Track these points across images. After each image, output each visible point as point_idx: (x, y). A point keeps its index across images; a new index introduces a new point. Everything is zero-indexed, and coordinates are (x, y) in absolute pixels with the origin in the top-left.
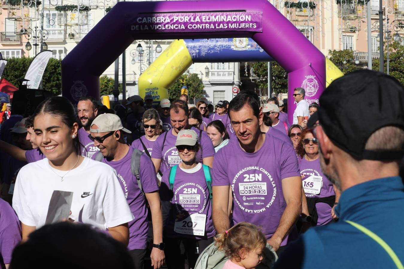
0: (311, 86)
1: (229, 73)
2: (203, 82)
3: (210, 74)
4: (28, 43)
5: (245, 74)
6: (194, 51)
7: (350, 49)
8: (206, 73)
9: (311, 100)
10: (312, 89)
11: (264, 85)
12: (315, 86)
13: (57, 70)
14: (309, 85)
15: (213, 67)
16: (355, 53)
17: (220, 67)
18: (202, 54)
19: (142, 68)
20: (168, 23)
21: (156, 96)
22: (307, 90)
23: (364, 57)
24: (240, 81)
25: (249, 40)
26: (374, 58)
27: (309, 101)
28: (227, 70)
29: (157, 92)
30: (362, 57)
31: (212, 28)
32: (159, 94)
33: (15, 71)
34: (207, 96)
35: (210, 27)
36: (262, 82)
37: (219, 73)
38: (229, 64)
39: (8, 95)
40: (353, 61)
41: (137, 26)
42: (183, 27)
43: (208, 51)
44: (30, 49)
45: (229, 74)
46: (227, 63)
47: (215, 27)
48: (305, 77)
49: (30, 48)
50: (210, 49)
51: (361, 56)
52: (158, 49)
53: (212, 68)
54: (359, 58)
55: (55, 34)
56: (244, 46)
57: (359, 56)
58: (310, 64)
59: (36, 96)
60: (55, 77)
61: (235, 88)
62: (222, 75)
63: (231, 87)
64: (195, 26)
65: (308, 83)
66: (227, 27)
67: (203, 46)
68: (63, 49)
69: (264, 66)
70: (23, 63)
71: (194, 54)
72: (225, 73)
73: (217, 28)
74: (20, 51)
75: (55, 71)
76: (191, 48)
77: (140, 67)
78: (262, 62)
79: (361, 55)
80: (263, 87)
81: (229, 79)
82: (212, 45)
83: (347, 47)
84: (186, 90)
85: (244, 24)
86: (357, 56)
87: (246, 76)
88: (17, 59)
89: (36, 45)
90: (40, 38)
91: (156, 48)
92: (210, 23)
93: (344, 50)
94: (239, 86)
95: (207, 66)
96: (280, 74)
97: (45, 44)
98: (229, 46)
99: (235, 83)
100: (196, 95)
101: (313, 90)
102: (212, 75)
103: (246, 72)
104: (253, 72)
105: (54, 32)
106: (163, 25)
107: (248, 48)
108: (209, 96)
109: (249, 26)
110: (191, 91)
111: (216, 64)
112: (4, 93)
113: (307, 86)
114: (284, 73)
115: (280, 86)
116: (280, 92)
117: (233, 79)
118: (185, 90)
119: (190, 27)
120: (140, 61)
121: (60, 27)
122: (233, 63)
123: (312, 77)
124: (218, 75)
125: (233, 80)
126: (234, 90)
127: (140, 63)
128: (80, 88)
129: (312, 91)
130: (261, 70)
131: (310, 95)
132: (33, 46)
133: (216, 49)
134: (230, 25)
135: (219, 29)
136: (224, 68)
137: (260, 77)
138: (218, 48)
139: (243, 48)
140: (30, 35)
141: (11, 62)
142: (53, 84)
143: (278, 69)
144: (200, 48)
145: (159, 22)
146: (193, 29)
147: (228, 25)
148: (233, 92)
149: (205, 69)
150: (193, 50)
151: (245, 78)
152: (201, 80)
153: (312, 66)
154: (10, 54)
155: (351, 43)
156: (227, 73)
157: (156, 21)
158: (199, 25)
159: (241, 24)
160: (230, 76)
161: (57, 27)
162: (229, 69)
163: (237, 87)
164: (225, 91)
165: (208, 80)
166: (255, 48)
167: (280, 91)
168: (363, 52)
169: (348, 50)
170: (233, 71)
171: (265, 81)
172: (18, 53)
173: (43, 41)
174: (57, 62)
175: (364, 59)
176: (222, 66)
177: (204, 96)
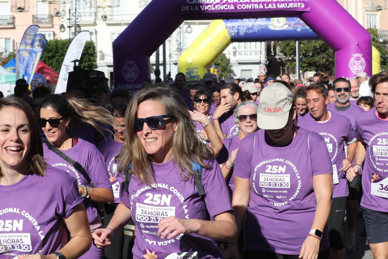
0: (358, 64)
2: (231, 62)
3: (237, 53)
4: (62, 25)
5: (271, 53)
6: (232, 31)
7: (374, 27)
12: (363, 64)
13: (89, 51)
15: (240, 46)
16: (379, 31)
17: (246, 47)
20: (218, 4)
21: (196, 76)
24: (267, 60)
25: (286, 19)
29: (197, 72)
30: (386, 35)
31: (261, 9)
33: (48, 52)
34: (235, 75)
35: (258, 7)
36: (289, 60)
37: (246, 52)
40: (377, 40)
41: (187, 7)
42: (232, 7)
43: (247, 31)
44: (64, 31)
45: (256, 54)
46: (254, 43)
47: (264, 7)
48: (353, 55)
50: (248, 29)
51: (384, 35)
53: (239, 48)
54: (382, 36)
55: (85, 16)
56: (282, 26)
57: (383, 35)
58: (357, 43)
59: (91, 76)
60: (86, 58)
61: (262, 67)
62: (249, 54)
63: (258, 66)
64: (244, 7)
66: (275, 7)
67: (241, 26)
68: (94, 31)
69: (290, 45)
70: (56, 45)
71: (233, 34)
72: (252, 52)
73: (266, 8)
74: (52, 33)
75: (87, 53)
76: (230, 28)
77: (169, 47)
78: (289, 42)
79: (385, 33)
83: (370, 26)
85: (292, 4)
86: (380, 34)
87: (272, 55)
88: (50, 41)
89: (70, 27)
90: (74, 20)
91: (187, 28)
92: (259, 3)
93: (368, 28)
94: (266, 65)
97: (79, 26)
98: (267, 25)
99: (262, 62)
103: (272, 52)
104: (280, 51)
105: (84, 14)
106: (213, 6)
107: (286, 28)
109: (297, 6)
112: (40, 74)
113: (354, 64)
116: (307, 70)
117: (259, 58)
118: (214, 70)
119: (240, 7)
120: (169, 42)
121: (91, 9)
124: (246, 54)
126: (260, 69)
127: (169, 44)
128: (132, 68)
130: (288, 49)
132: (66, 28)
133: (254, 29)
134: (278, 4)
135: (268, 9)
136: (250, 48)
138: (257, 27)
139: (281, 27)
140: (64, 17)
142: (85, 64)
143: (305, 48)
144: (238, 28)
145: (209, 3)
146: (242, 9)
147: (276, 5)
149: (233, 48)
150: (233, 30)
151: (271, 57)
152: (229, 59)
153: (359, 45)
155: (375, 22)
156: (254, 53)
157: (206, 1)
158: (248, 5)
159: (289, 4)
161: (88, 10)
162: (256, 48)
163: (264, 66)
169: (373, 28)
170: (260, 50)
172: (49, 35)
173: (77, 23)
177: (232, 75)
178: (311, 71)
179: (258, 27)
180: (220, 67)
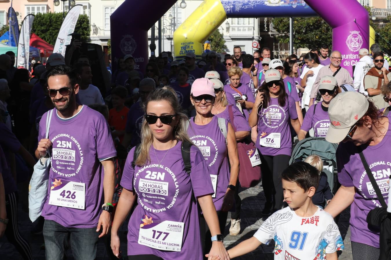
0: (356, 41)
1: (249, 28)
2: (224, 37)
5: (265, 29)
6: (228, 7)
7: (367, 5)
8: (227, 28)
9: (356, 55)
10: (356, 44)
11: (284, 40)
12: (360, 41)
13: (83, 25)
14: (353, 40)
15: (233, 22)
16: (371, 9)
17: (240, 23)
18: (236, 10)
19: (164, 23)
21: (192, 50)
22: (352, 45)
23: (380, 13)
24: (260, 36)
26: (390, 15)
27: (353, 56)
28: (247, 25)
30: (378, 13)
32: (194, 48)
33: (42, 26)
34: (228, 50)
36: (282, 37)
37: (240, 28)
38: (249, 19)
39: (38, 49)
40: (370, 18)
43: (242, 7)
44: (58, 5)
45: (249, 30)
46: (247, 19)
48: (350, 32)
49: (58, 3)
51: (377, 13)
52: (183, 5)
53: (232, 24)
54: (375, 14)
56: (277, 2)
57: (375, 13)
58: (354, 20)
61: (255, 43)
62: (242, 30)
63: (251, 42)
65: (352, 38)
68: (87, 5)
69: (284, 22)
70: (50, 19)
72: (245, 28)
74: (46, 6)
75: (81, 26)
76: (225, 3)
79: (377, 11)
80: (284, 42)
81: (249, 34)
82: (246, 1)
83: (364, 4)
84: (209, 44)
88: (44, 14)
91: (181, 3)
95: (227, 22)
96: (299, 30)
99: (255, 38)
100: (217, 49)
101: (358, 45)
102: (232, 30)
104: (273, 27)
108: (230, 50)
110: (213, 46)
111: (236, 19)
113: (351, 41)
114: (303, 29)
115: (300, 41)
116: (300, 47)
122: (253, 18)
123: (357, 32)
124: (239, 30)
125: (253, 35)
126: (253, 45)
128: (129, 42)
129: (356, 46)
130: (281, 25)
131: (355, 50)
136: (244, 24)
137: (280, 33)
139: (277, 3)
141: (38, 17)
143: (298, 24)
144: (234, 4)
148: (253, 46)
149: (226, 24)
150: (228, 5)
153: (356, 22)
154: (36, 9)
156: (247, 28)
160: (250, 31)
162: (249, 24)
164: (245, 46)
165: (228, 34)
166: (288, 3)
167: (299, 45)
168: (380, 9)
169: (366, 6)
170: (253, 26)
171: (285, 36)
172: (43, 8)
174: (82, 18)
175: (380, 15)
176: (242, 21)
177: (225, 50)
178: (304, 48)
179: (254, 3)
180: (213, 43)
